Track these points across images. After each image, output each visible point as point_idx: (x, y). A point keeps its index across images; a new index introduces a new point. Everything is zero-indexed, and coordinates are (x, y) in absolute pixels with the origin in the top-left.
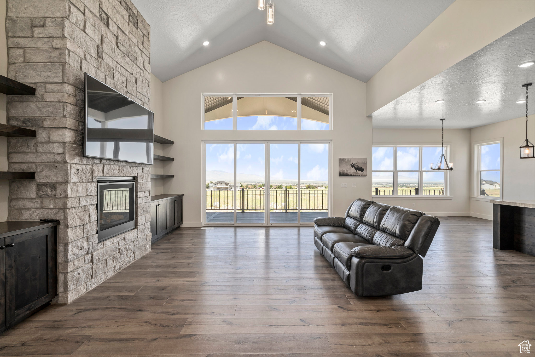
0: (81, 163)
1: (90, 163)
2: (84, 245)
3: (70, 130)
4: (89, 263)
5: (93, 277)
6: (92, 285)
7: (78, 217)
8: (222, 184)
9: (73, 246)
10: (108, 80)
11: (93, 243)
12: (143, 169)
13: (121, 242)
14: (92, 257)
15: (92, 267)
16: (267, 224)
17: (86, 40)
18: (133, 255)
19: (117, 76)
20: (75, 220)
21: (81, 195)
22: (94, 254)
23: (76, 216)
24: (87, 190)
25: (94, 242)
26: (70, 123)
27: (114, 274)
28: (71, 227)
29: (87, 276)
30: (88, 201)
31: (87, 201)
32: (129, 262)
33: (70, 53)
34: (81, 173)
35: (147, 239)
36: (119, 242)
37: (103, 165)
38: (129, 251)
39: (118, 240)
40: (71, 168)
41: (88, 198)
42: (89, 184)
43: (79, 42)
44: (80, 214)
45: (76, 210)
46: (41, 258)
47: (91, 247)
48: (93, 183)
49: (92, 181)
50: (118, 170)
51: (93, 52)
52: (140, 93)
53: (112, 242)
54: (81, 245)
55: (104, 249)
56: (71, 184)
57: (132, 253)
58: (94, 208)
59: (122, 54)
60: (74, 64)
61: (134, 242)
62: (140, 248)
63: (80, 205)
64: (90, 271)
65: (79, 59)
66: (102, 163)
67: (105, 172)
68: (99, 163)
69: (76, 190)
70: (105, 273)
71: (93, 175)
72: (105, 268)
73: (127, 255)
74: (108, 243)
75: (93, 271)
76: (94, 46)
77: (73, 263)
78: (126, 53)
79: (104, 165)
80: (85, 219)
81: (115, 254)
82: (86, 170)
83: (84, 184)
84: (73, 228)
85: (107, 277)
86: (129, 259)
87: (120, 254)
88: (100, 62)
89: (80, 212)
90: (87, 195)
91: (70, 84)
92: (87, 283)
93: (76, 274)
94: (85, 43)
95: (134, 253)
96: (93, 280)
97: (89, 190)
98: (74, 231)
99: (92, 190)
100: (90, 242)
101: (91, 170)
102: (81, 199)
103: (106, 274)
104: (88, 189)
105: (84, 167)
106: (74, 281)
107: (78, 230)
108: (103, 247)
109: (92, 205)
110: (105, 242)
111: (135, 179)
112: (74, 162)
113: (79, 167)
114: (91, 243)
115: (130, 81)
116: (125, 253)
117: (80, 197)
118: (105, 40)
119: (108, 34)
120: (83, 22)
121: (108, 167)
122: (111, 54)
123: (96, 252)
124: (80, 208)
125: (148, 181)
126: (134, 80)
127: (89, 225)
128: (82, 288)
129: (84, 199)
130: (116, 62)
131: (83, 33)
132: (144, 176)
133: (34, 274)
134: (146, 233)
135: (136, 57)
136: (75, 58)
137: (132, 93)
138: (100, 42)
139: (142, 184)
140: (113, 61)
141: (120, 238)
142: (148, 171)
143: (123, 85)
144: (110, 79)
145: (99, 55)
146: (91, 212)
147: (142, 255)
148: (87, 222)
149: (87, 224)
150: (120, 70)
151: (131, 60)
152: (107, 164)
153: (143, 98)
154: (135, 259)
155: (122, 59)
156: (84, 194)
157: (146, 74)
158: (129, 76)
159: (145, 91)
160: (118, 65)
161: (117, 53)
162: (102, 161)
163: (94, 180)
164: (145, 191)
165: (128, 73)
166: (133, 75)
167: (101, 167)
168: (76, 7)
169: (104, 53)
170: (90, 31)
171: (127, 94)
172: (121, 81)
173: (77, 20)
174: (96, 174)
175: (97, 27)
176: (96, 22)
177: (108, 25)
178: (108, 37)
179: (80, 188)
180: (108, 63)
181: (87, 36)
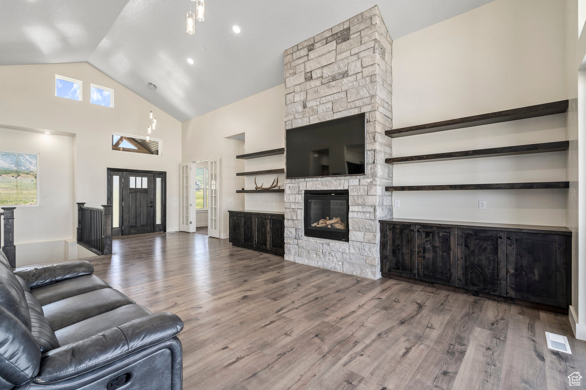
0: (291, 183)
1: (296, 182)
2: (293, 232)
5: (299, 256)
6: (298, 260)
10: (311, 119)
11: (298, 234)
13: (325, 245)
14: (298, 242)
17: (295, 106)
18: (341, 266)
19: (321, 108)
20: (288, 215)
21: (292, 201)
25: (299, 233)
28: (286, 219)
29: (295, 252)
32: (335, 268)
34: (292, 189)
35: (368, 262)
36: (323, 244)
38: (335, 259)
39: (322, 242)
40: (286, 186)
41: (296, 205)
42: (297, 195)
43: (291, 112)
44: (291, 213)
47: (297, 235)
48: (299, 195)
50: (321, 184)
51: (300, 109)
53: (315, 240)
54: (291, 231)
55: (307, 242)
56: (286, 195)
57: (340, 263)
58: (301, 211)
61: (342, 253)
62: (352, 264)
63: (291, 207)
67: (307, 187)
68: (304, 181)
69: (288, 198)
70: (308, 260)
71: (299, 190)
72: (309, 257)
73: (333, 261)
74: (311, 239)
75: (299, 252)
76: (301, 104)
77: (287, 239)
79: (307, 182)
80: (294, 216)
82: (295, 186)
83: (293, 195)
86: (335, 265)
87: (323, 255)
90: (296, 202)
92: (295, 256)
93: (288, 246)
94: (295, 108)
95: (343, 264)
96: (299, 258)
97: (297, 199)
98: (287, 221)
99: (299, 200)
101: (298, 186)
104: (296, 198)
105: (293, 185)
106: (288, 250)
107: (290, 222)
108: (307, 240)
109: (300, 209)
110: (309, 237)
112: (287, 183)
113: (290, 185)
114: (297, 233)
115: (337, 101)
116: (331, 257)
117: (291, 203)
118: (309, 92)
119: (313, 83)
120: (293, 97)
121: (311, 183)
122: (315, 96)
123: (300, 241)
124: (291, 209)
125: (371, 194)
126: (343, 95)
127: (296, 221)
128: (292, 257)
129: (293, 204)
130: (319, 99)
131: (294, 103)
132: (360, 189)
133: (278, 236)
134: (366, 254)
135: (348, 69)
136: (289, 124)
137: (340, 110)
138: (306, 97)
139: (356, 198)
140: (317, 100)
141: (324, 241)
142: (372, 182)
143: (329, 110)
144: (314, 117)
145: (305, 107)
146: (298, 213)
147: (355, 273)
148: (295, 219)
149: (295, 220)
150: (325, 101)
151: (340, 79)
152: (310, 181)
153: (358, 103)
154: (343, 271)
155: (327, 90)
156: (294, 201)
157: (366, 72)
158: (336, 97)
159: (364, 93)
160: (322, 99)
161: (321, 90)
162: (306, 179)
163: (300, 192)
164: (364, 205)
165: (335, 95)
166: (343, 90)
167: (304, 184)
168: (290, 93)
169: (308, 102)
170: (298, 97)
171: (334, 115)
172: (325, 110)
173: (290, 100)
174: (301, 188)
175: (303, 89)
176: (302, 87)
177: (311, 78)
178: (312, 86)
179: (291, 198)
180: (311, 106)
181: (296, 103)
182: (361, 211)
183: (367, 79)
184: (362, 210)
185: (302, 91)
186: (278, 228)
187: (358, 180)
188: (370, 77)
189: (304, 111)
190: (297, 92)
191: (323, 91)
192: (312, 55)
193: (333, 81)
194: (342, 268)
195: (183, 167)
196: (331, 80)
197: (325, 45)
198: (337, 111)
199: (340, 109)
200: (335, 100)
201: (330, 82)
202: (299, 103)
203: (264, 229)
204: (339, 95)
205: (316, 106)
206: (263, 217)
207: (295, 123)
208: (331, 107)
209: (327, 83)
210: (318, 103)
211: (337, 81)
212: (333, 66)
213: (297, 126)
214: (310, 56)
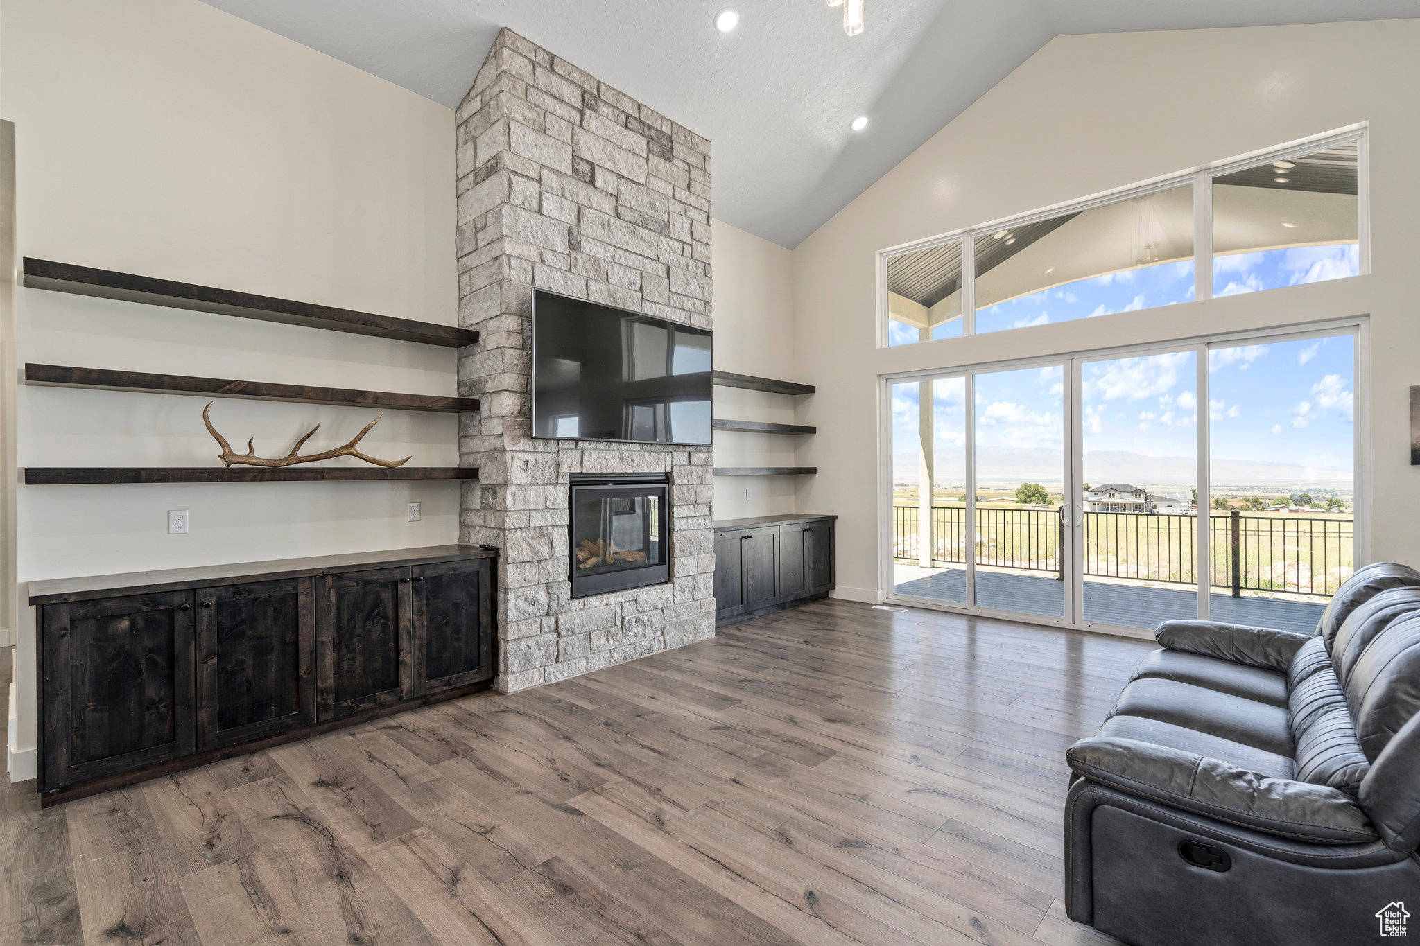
0: (532, 450)
1: (551, 449)
2: (539, 598)
3: (512, 394)
4: (550, 632)
5: (560, 660)
6: (557, 674)
7: (529, 545)
8: (1119, 492)
9: (517, 596)
10: (592, 288)
11: (558, 598)
12: (689, 455)
13: (627, 605)
14: (557, 623)
15: (558, 642)
16: (1074, 623)
17: (544, 226)
18: (661, 638)
19: (616, 273)
20: (520, 551)
21: (534, 507)
22: (561, 617)
23: (524, 545)
24: (546, 498)
25: (561, 597)
26: (512, 381)
27: (610, 666)
28: (513, 563)
29: (548, 655)
30: (550, 518)
31: (545, 518)
32: (649, 650)
33: (512, 260)
34: (534, 468)
35: (703, 611)
36: (622, 605)
37: (580, 451)
38: (649, 628)
39: (620, 599)
40: (512, 459)
41: (549, 514)
42: (551, 488)
43: (530, 234)
44: (531, 542)
45: (524, 534)
46: (468, 607)
47: (554, 604)
48: (559, 487)
49: (557, 483)
50: (618, 459)
51: (560, 244)
52: (681, 294)
53: (605, 601)
54: (533, 596)
55: (584, 612)
56: (514, 487)
57: (659, 633)
58: (562, 532)
59: (628, 228)
60: (519, 276)
61: (663, 610)
62: (680, 626)
63: (532, 525)
64: (553, 647)
65: (528, 264)
66: (578, 447)
67: (585, 464)
68: (572, 449)
69: (522, 498)
70: (587, 659)
71: (558, 472)
72: (588, 650)
73: (644, 635)
74: (595, 602)
75: (560, 649)
76: (562, 232)
77: (518, 625)
78: (639, 222)
79: (582, 452)
80: (541, 551)
81: (611, 627)
82: (543, 462)
83: (539, 487)
84: (518, 565)
85: (591, 667)
86: (650, 643)
87: (624, 630)
88: (575, 257)
89: (533, 538)
90: (547, 508)
91: (512, 314)
92: (546, 668)
93: (522, 645)
94: (542, 233)
95: (663, 633)
96: (560, 665)
97: (551, 498)
98: (518, 569)
99: (556, 499)
100: (553, 595)
101: (555, 461)
102: (532, 514)
103: (589, 661)
104: (549, 496)
105: (539, 456)
106: (519, 658)
107: (528, 569)
108: (582, 608)
109: (557, 526)
110: (587, 599)
111: (668, 478)
112: (518, 449)
113: (529, 457)
114: (554, 597)
115: (649, 276)
116: (640, 630)
117: (530, 511)
118: (587, 213)
119: (595, 198)
120: (537, 197)
121: (594, 455)
122: (602, 234)
123: (564, 615)
124: (532, 531)
125: (706, 482)
126: (662, 271)
127: (550, 562)
128: (536, 674)
129: (539, 515)
130: (612, 248)
131: (538, 216)
132: (691, 472)
133: (457, 631)
134: (700, 596)
135: (669, 221)
136: (520, 267)
137: (656, 300)
138: (575, 221)
139: (685, 489)
140: (607, 247)
141: (624, 597)
142: (707, 460)
143: (633, 287)
144: (598, 285)
145: (573, 245)
146: (553, 539)
147: (686, 641)
148: (547, 557)
149: (546, 561)
150: (624, 260)
151: (655, 232)
152: (591, 450)
153: (688, 304)
154: (665, 647)
155: (628, 237)
156: (540, 506)
157: (699, 250)
158: (647, 266)
159: (694, 287)
160: (619, 252)
161: (616, 228)
162: (580, 445)
163: (561, 480)
164: (696, 504)
165: (647, 261)
166: (660, 260)
167: (576, 456)
168: (523, 176)
169: (583, 238)
170: (553, 207)
171: (643, 304)
172: (626, 282)
173: (525, 197)
174: (565, 469)
175: (567, 195)
176: (566, 187)
177: (592, 182)
178: (595, 205)
179: (532, 495)
180: (593, 254)
181: (545, 219)
182: (693, 515)
183: (699, 264)
184: (695, 513)
185: (563, 196)
186: (457, 606)
187: (686, 455)
188: (703, 265)
189: (572, 256)
190: (551, 191)
191: (620, 234)
192: (590, 121)
193: (642, 226)
194: (663, 643)
197: (622, 126)
198: (651, 298)
200: (646, 272)
201: (637, 224)
202: (555, 225)
203: (379, 627)
204: (653, 265)
205: (604, 260)
206: (374, 578)
207: (545, 277)
208: (638, 283)
209: (631, 222)
210: (609, 257)
211: (651, 233)
212: (641, 192)
213: (550, 288)
214: (587, 121)
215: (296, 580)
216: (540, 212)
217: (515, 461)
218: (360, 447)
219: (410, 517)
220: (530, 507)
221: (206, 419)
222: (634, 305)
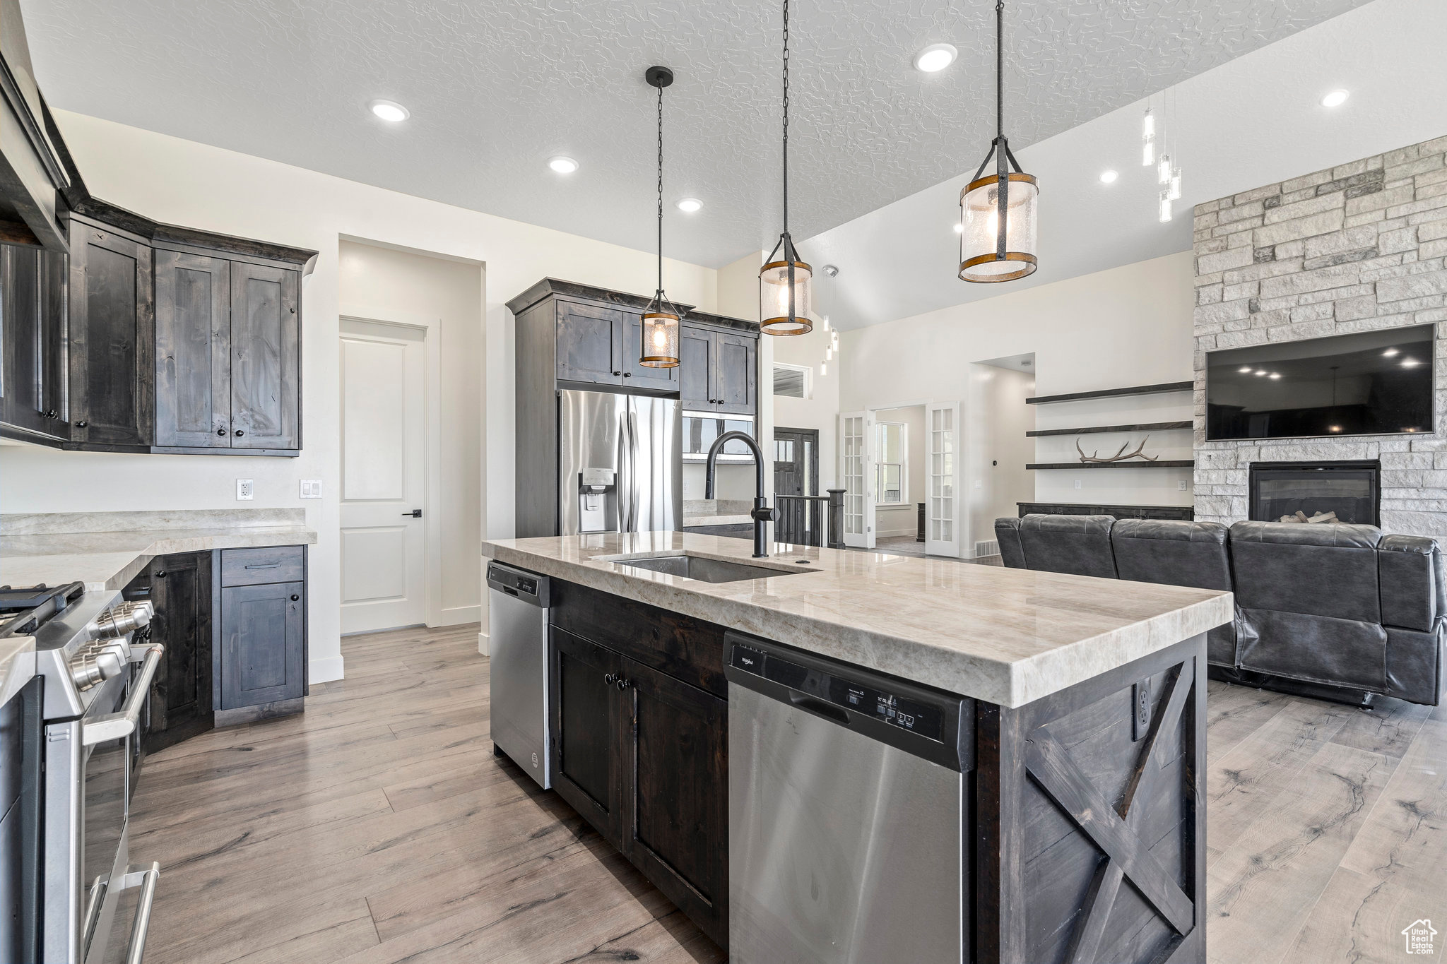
0: (1214, 448)
1: (1230, 447)
3: (1199, 417)
7: (1212, 506)
10: (1274, 333)
12: (1410, 443)
17: (1226, 308)
19: (1301, 313)
20: (1204, 509)
21: (1216, 483)
23: (1208, 506)
24: (1226, 478)
26: (1198, 409)
28: (1199, 515)
30: (1231, 491)
31: (1225, 490)
33: (1199, 338)
34: (1216, 460)
37: (1258, 448)
41: (1229, 488)
42: (1232, 472)
43: (1214, 318)
44: (1214, 504)
45: (1207, 499)
48: (1238, 471)
49: (1236, 468)
50: (1301, 451)
51: (1241, 313)
52: (1397, 301)
56: (1199, 471)
58: (1241, 500)
59: (1317, 273)
63: (1214, 494)
65: (1212, 337)
66: (1256, 445)
67: (1261, 456)
68: (1250, 446)
69: (1205, 477)
71: (1237, 461)
76: (1243, 305)
80: (1220, 510)
82: (1224, 455)
83: (1220, 471)
88: (1255, 317)
89: (1215, 502)
90: (1227, 484)
91: (1200, 370)
94: (1224, 313)
97: (1231, 478)
99: (1235, 479)
101: (1235, 454)
102: (1214, 487)
104: (1229, 477)
105: (1220, 452)
109: (1237, 496)
111: (1372, 465)
112: (1203, 449)
113: (1212, 453)
115: (1346, 301)
117: (1212, 485)
118: (1266, 283)
119: (1276, 268)
120: (1219, 293)
121: (1273, 450)
122: (1284, 291)
124: (1214, 498)
125: (1442, 467)
126: (1364, 290)
127: (1229, 518)
129: (1220, 488)
130: (1297, 296)
131: (1222, 304)
132: (1412, 458)
135: (1377, 244)
136: (1206, 341)
137: (1357, 318)
138: (1256, 292)
139: (1400, 474)
140: (1289, 298)
142: (1444, 447)
143: (1323, 317)
144: (1280, 329)
145: (1253, 309)
146: (1234, 504)
148: (1225, 514)
149: (1225, 517)
150: (1311, 300)
151: (1355, 261)
152: (1269, 445)
153: (1409, 306)
155: (1317, 280)
156: (1222, 482)
157: (1429, 250)
158: (1344, 293)
159: (1423, 287)
160: (1305, 296)
161: (1301, 280)
162: (1258, 443)
163: (1239, 466)
164: (1422, 487)
165: (1343, 290)
166: (1364, 282)
167: (1254, 451)
168: (1210, 284)
169: (1264, 301)
170: (1233, 293)
171: (1337, 326)
172: (1314, 316)
173: (1211, 297)
174: (1243, 458)
175: (1248, 278)
176: (1246, 274)
177: (1274, 257)
178: (1276, 273)
179: (1214, 476)
180: (1274, 308)
181: (1227, 304)
182: (1415, 497)
183: (1432, 262)
184: (1419, 496)
185: (1244, 281)
187: (1405, 443)
188: (1440, 259)
189: (1252, 318)
190: (1232, 283)
191: (1306, 282)
192: (1273, 216)
193: (1335, 264)
195: (849, 420)
196: (1330, 263)
197: (1310, 198)
198: (1348, 319)
199: (1356, 315)
200: (1342, 299)
201: (1327, 266)
202: (1236, 304)
204: (1353, 290)
205: (1286, 309)
207: (1226, 340)
208: (1330, 312)
209: (1320, 268)
210: (1293, 304)
211: (1349, 265)
212: (1335, 237)
214: (1268, 218)
215: (1089, 508)
216: (1222, 301)
217: (1200, 456)
218: (1142, 452)
219: (1180, 488)
220: (1212, 483)
221: (1077, 444)
222: (1325, 330)
